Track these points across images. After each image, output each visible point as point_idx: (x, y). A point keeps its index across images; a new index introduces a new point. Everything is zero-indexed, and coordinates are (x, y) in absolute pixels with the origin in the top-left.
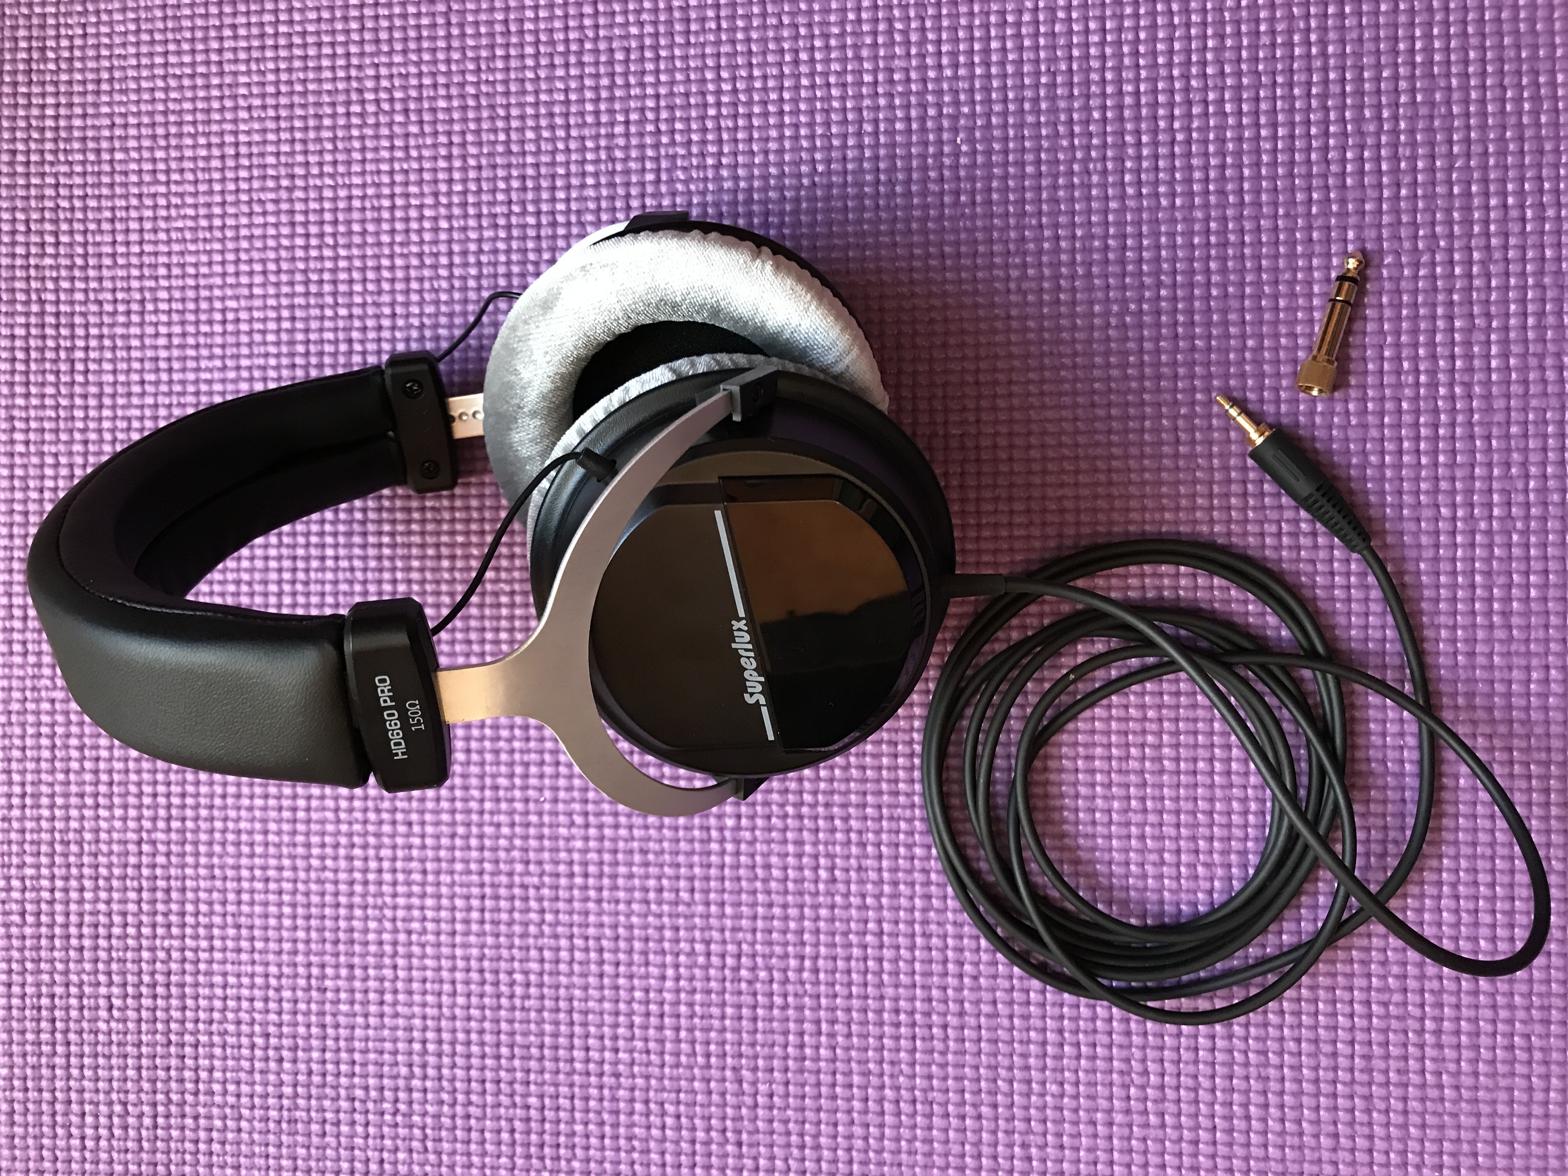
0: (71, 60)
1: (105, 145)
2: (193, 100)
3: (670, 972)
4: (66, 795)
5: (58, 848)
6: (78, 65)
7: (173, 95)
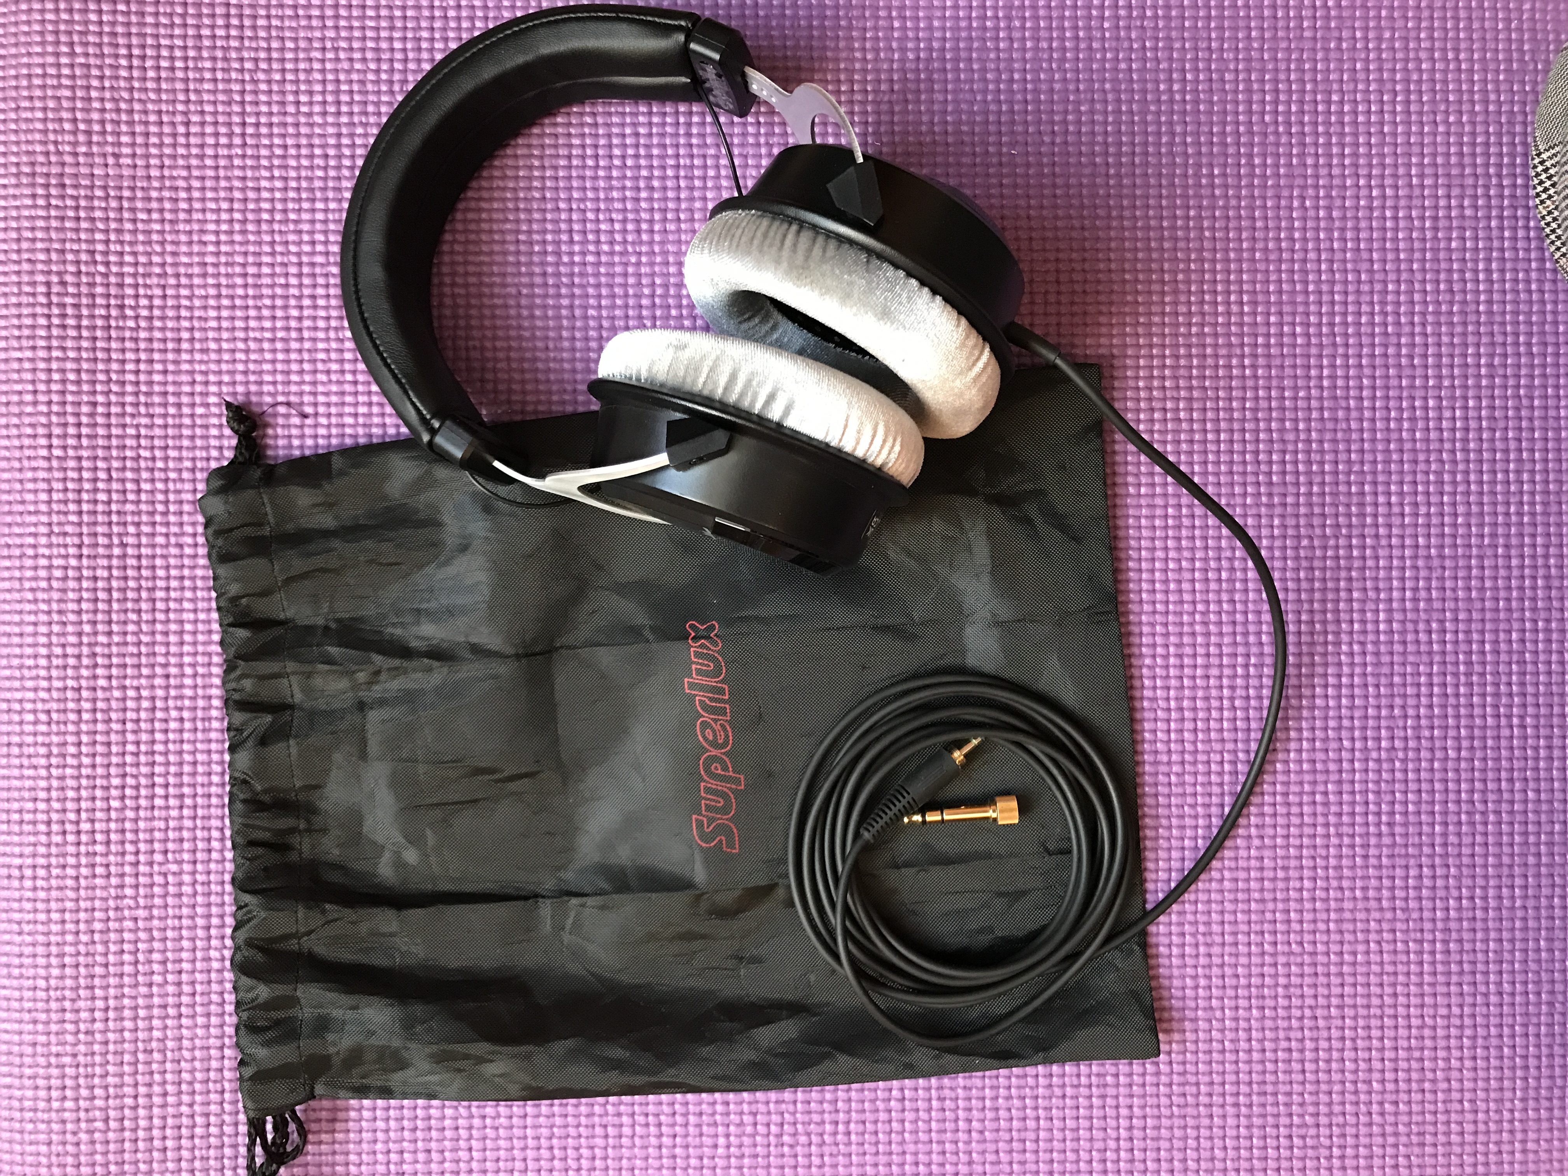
0: (150, 318)
1: (185, 400)
2: (274, 361)
3: (721, 1141)
4: (149, 1007)
5: (141, 1056)
6: (157, 324)
7: (253, 357)
